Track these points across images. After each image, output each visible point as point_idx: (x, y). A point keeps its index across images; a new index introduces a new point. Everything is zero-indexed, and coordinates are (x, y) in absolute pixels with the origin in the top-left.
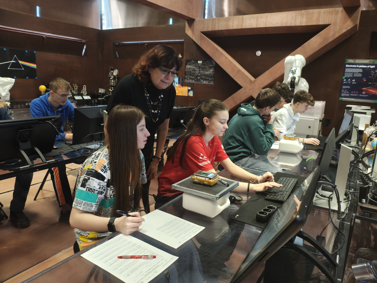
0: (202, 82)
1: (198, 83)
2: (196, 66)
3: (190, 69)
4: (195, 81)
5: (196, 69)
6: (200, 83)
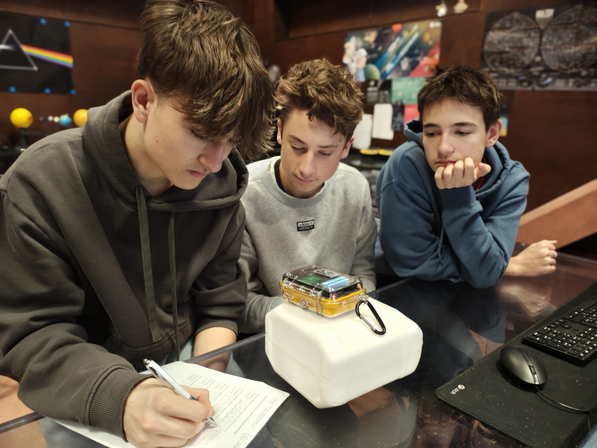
0: (547, 85)
1: (530, 88)
2: (525, 30)
3: (501, 42)
4: (521, 82)
5: (526, 42)
6: (537, 88)
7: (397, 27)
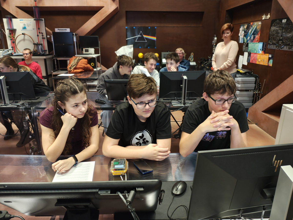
0: (282, 48)
1: (278, 49)
2: (279, 27)
3: (274, 31)
4: (277, 46)
5: (279, 31)
7: (251, 23)
